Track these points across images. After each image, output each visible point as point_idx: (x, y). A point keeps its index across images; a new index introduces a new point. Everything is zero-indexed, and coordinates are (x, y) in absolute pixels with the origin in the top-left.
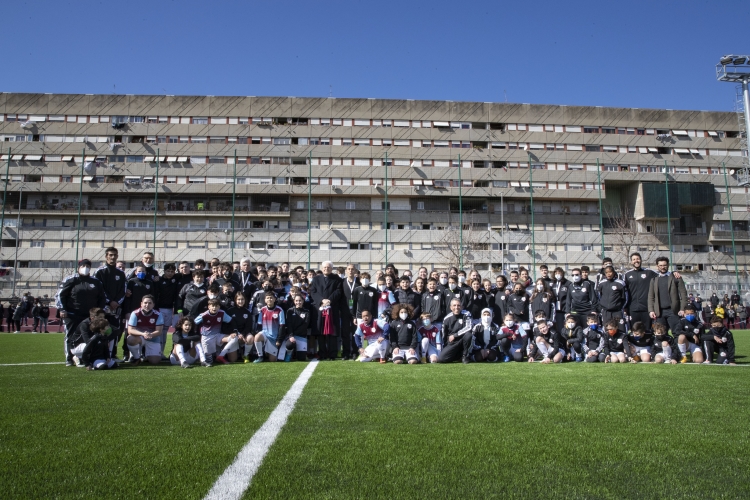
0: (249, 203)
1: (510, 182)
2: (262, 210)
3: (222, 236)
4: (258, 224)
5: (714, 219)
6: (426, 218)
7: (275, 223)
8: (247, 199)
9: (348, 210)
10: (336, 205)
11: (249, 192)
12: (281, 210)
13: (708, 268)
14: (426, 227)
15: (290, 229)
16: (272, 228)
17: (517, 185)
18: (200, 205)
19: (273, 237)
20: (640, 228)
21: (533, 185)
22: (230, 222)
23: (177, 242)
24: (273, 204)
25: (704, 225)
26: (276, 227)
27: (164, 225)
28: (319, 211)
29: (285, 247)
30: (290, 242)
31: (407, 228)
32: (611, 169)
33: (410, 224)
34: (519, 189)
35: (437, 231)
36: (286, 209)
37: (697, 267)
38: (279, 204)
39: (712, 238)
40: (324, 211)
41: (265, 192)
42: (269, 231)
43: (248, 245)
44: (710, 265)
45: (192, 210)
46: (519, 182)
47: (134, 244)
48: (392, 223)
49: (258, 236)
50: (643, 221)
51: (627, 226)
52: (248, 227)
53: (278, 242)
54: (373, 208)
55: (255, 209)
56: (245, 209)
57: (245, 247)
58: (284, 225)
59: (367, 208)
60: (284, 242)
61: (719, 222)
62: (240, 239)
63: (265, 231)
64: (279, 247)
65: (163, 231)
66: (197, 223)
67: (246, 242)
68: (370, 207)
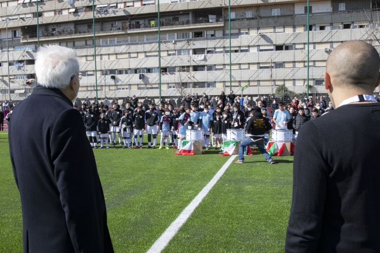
0: (190, 18)
2: (201, 22)
3: (171, 46)
4: (198, 34)
6: (347, 20)
7: (212, 33)
8: (188, 14)
9: (274, 17)
10: (263, 12)
11: (189, 8)
12: (217, 21)
14: (347, 26)
15: (225, 36)
16: (210, 36)
18: (153, 23)
19: (210, 44)
22: (176, 34)
23: (138, 53)
24: (210, 16)
26: (212, 35)
27: (127, 41)
28: (248, 19)
29: (221, 52)
30: (224, 47)
31: (328, 29)
33: (331, 24)
35: (358, 30)
36: (221, 20)
38: (214, 17)
40: (253, 19)
41: (202, 7)
42: (207, 39)
43: (191, 52)
45: (147, 27)
47: (107, 56)
48: (315, 25)
49: (199, 44)
52: (191, 37)
53: (215, 48)
54: (296, 13)
55: (195, 22)
56: (188, 23)
57: (189, 54)
58: (219, 34)
59: (292, 13)
60: (220, 48)
62: (185, 48)
63: (204, 40)
64: (216, 52)
65: (127, 45)
66: (151, 37)
67: (189, 50)
68: (294, 12)
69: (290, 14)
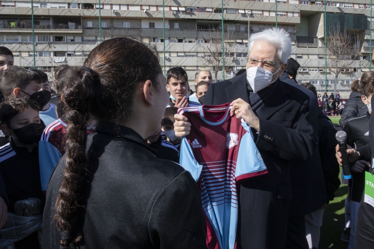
0: (51, 23)
1: (238, 10)
2: (61, 28)
3: (31, 47)
4: (59, 39)
5: (365, 38)
6: (181, 34)
7: (72, 38)
8: (49, 19)
9: (125, 28)
10: (116, 24)
11: (50, 14)
12: (76, 28)
13: (359, 70)
14: (180, 41)
15: (84, 42)
16: (69, 41)
17: (243, 12)
18: (13, 24)
19: (71, 48)
20: (320, 44)
21: (254, 12)
22: (37, 37)
24: (70, 24)
25: (358, 42)
26: (72, 40)
28: (103, 28)
29: (80, 56)
30: (83, 51)
31: (167, 41)
32: (305, 3)
33: (169, 38)
34: (244, 15)
35: (188, 44)
36: (79, 27)
37: (353, 70)
38: (74, 24)
39: (363, 51)
40: (107, 29)
41: (62, 14)
42: (67, 43)
43: (52, 54)
44: (360, 68)
45: (7, 27)
46: (244, 10)
48: (157, 38)
49: (59, 47)
50: (322, 39)
51: (312, 42)
52: (52, 41)
53: (75, 52)
54: (142, 27)
55: (56, 27)
56: (49, 27)
57: (50, 56)
58: (78, 39)
59: (139, 27)
60: (79, 52)
61: (368, 41)
62: (46, 50)
63: (64, 44)
64: (76, 56)
66: (11, 37)
67: (50, 52)
68: (141, 26)
69: (138, 27)
